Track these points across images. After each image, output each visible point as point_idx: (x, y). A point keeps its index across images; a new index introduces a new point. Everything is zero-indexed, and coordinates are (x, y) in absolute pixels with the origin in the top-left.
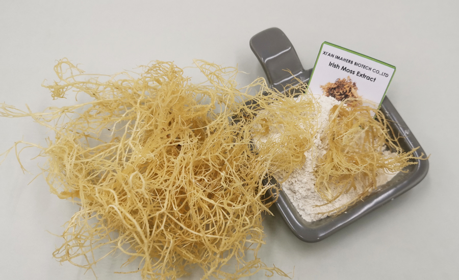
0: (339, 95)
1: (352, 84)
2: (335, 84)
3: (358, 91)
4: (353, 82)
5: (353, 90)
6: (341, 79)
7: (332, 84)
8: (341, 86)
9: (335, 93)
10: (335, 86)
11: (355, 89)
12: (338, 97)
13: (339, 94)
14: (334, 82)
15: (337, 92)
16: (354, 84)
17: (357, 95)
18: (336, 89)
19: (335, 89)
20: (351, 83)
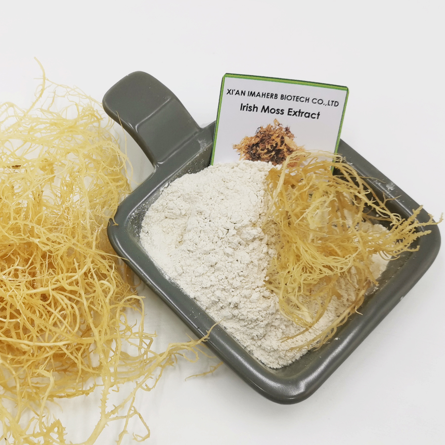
0: (266, 153)
1: (284, 130)
2: (257, 137)
3: (295, 140)
4: (284, 127)
5: (287, 140)
6: (265, 127)
7: (252, 138)
8: (267, 138)
9: (260, 151)
10: (258, 140)
11: (289, 137)
12: (266, 156)
13: (266, 151)
14: (253, 134)
15: (262, 150)
16: (287, 129)
17: (295, 146)
18: (260, 145)
19: (257, 145)
20: (281, 129)
